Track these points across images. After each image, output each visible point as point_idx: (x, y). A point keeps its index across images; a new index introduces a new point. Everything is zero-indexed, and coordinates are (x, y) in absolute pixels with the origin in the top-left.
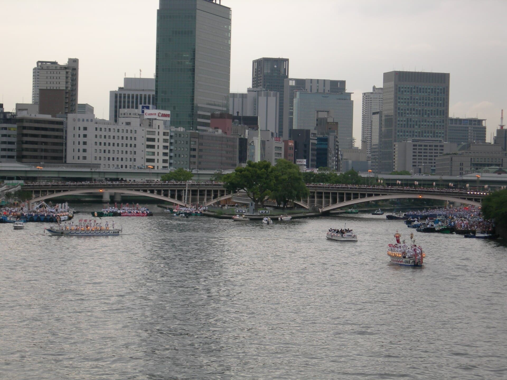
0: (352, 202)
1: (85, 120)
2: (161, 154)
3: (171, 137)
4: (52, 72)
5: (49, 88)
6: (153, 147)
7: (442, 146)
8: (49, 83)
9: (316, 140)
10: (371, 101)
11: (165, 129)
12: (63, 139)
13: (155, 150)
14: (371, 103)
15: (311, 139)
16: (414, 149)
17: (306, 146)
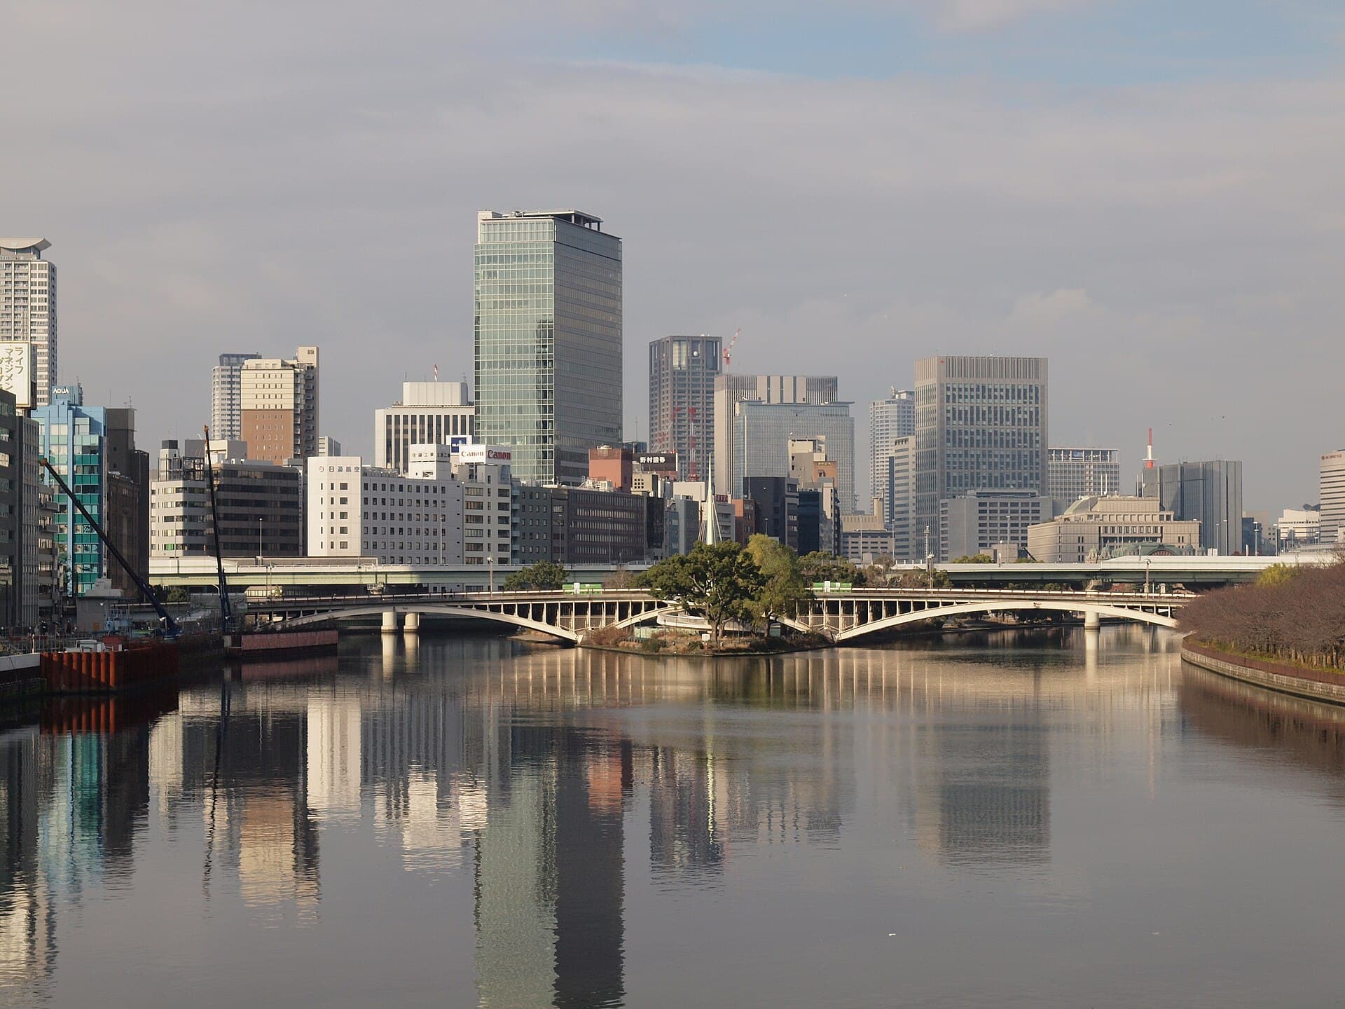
0: (885, 623)
1: (344, 469)
2: (495, 533)
3: (514, 497)
4: (267, 376)
5: (260, 407)
6: (479, 519)
7: (1037, 504)
8: (260, 396)
9: (797, 497)
10: (887, 417)
11: (501, 483)
12: (298, 508)
13: (484, 526)
14: (887, 421)
15: (788, 496)
16: (980, 512)
17: (779, 510)
